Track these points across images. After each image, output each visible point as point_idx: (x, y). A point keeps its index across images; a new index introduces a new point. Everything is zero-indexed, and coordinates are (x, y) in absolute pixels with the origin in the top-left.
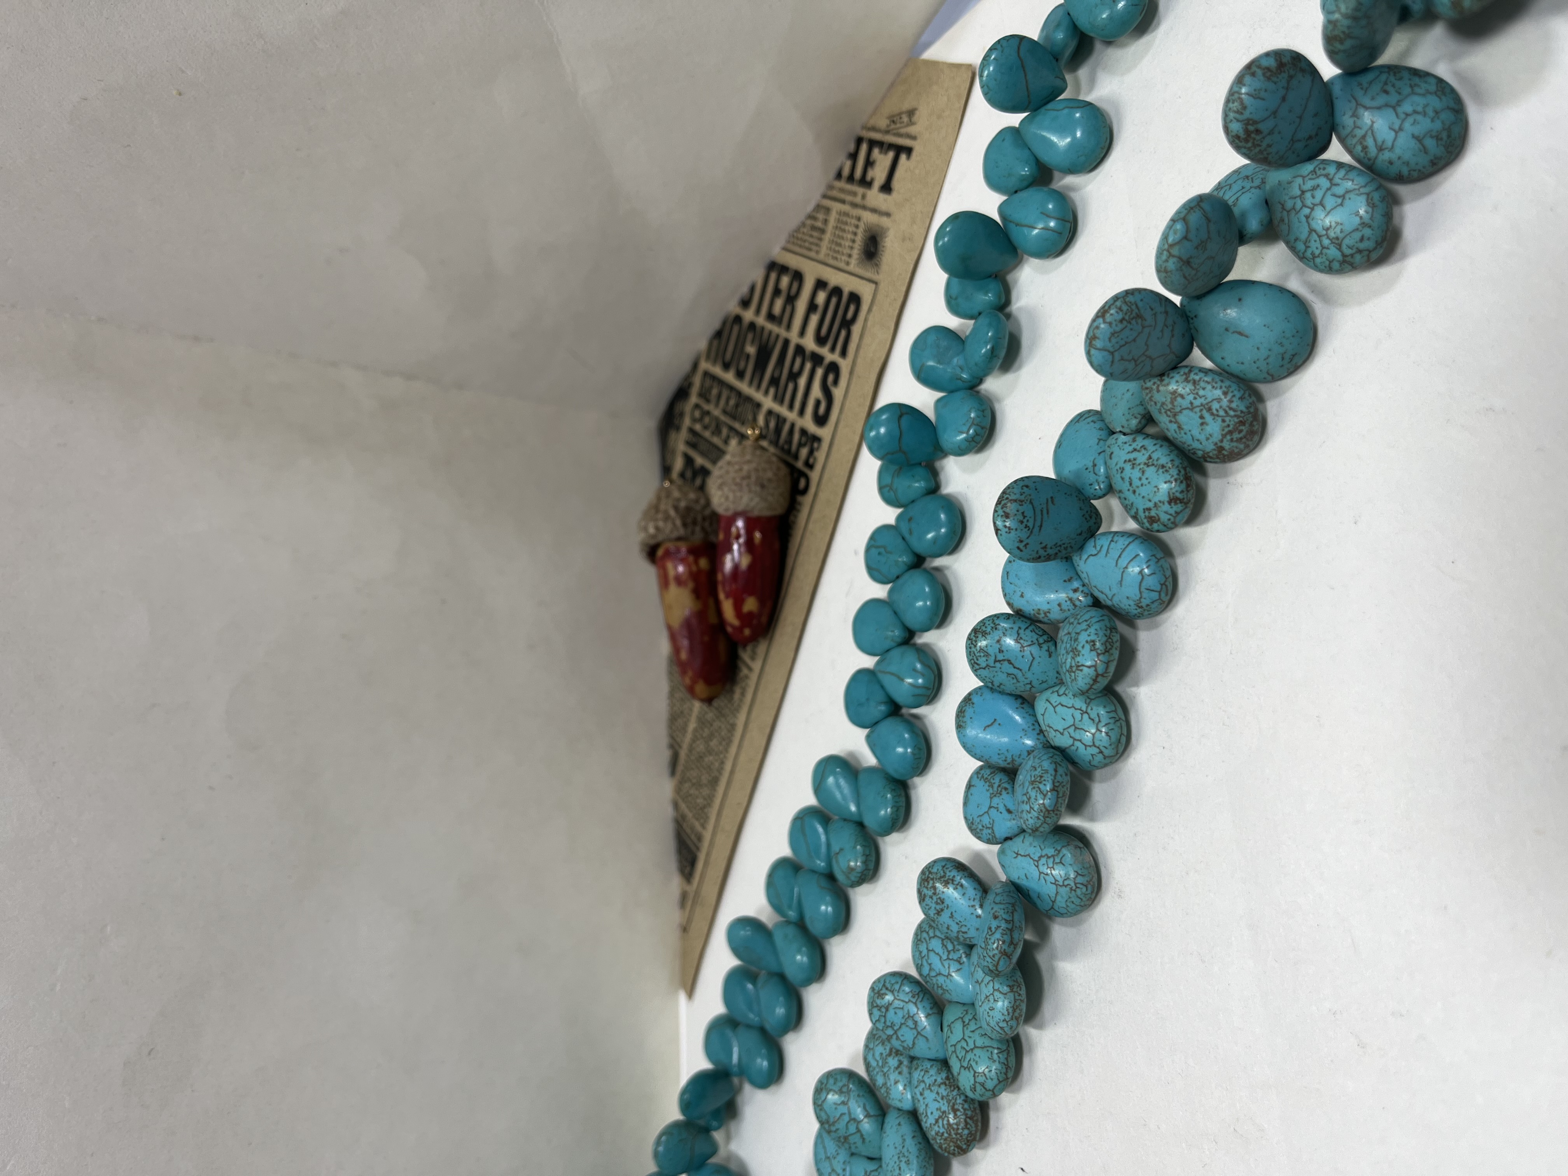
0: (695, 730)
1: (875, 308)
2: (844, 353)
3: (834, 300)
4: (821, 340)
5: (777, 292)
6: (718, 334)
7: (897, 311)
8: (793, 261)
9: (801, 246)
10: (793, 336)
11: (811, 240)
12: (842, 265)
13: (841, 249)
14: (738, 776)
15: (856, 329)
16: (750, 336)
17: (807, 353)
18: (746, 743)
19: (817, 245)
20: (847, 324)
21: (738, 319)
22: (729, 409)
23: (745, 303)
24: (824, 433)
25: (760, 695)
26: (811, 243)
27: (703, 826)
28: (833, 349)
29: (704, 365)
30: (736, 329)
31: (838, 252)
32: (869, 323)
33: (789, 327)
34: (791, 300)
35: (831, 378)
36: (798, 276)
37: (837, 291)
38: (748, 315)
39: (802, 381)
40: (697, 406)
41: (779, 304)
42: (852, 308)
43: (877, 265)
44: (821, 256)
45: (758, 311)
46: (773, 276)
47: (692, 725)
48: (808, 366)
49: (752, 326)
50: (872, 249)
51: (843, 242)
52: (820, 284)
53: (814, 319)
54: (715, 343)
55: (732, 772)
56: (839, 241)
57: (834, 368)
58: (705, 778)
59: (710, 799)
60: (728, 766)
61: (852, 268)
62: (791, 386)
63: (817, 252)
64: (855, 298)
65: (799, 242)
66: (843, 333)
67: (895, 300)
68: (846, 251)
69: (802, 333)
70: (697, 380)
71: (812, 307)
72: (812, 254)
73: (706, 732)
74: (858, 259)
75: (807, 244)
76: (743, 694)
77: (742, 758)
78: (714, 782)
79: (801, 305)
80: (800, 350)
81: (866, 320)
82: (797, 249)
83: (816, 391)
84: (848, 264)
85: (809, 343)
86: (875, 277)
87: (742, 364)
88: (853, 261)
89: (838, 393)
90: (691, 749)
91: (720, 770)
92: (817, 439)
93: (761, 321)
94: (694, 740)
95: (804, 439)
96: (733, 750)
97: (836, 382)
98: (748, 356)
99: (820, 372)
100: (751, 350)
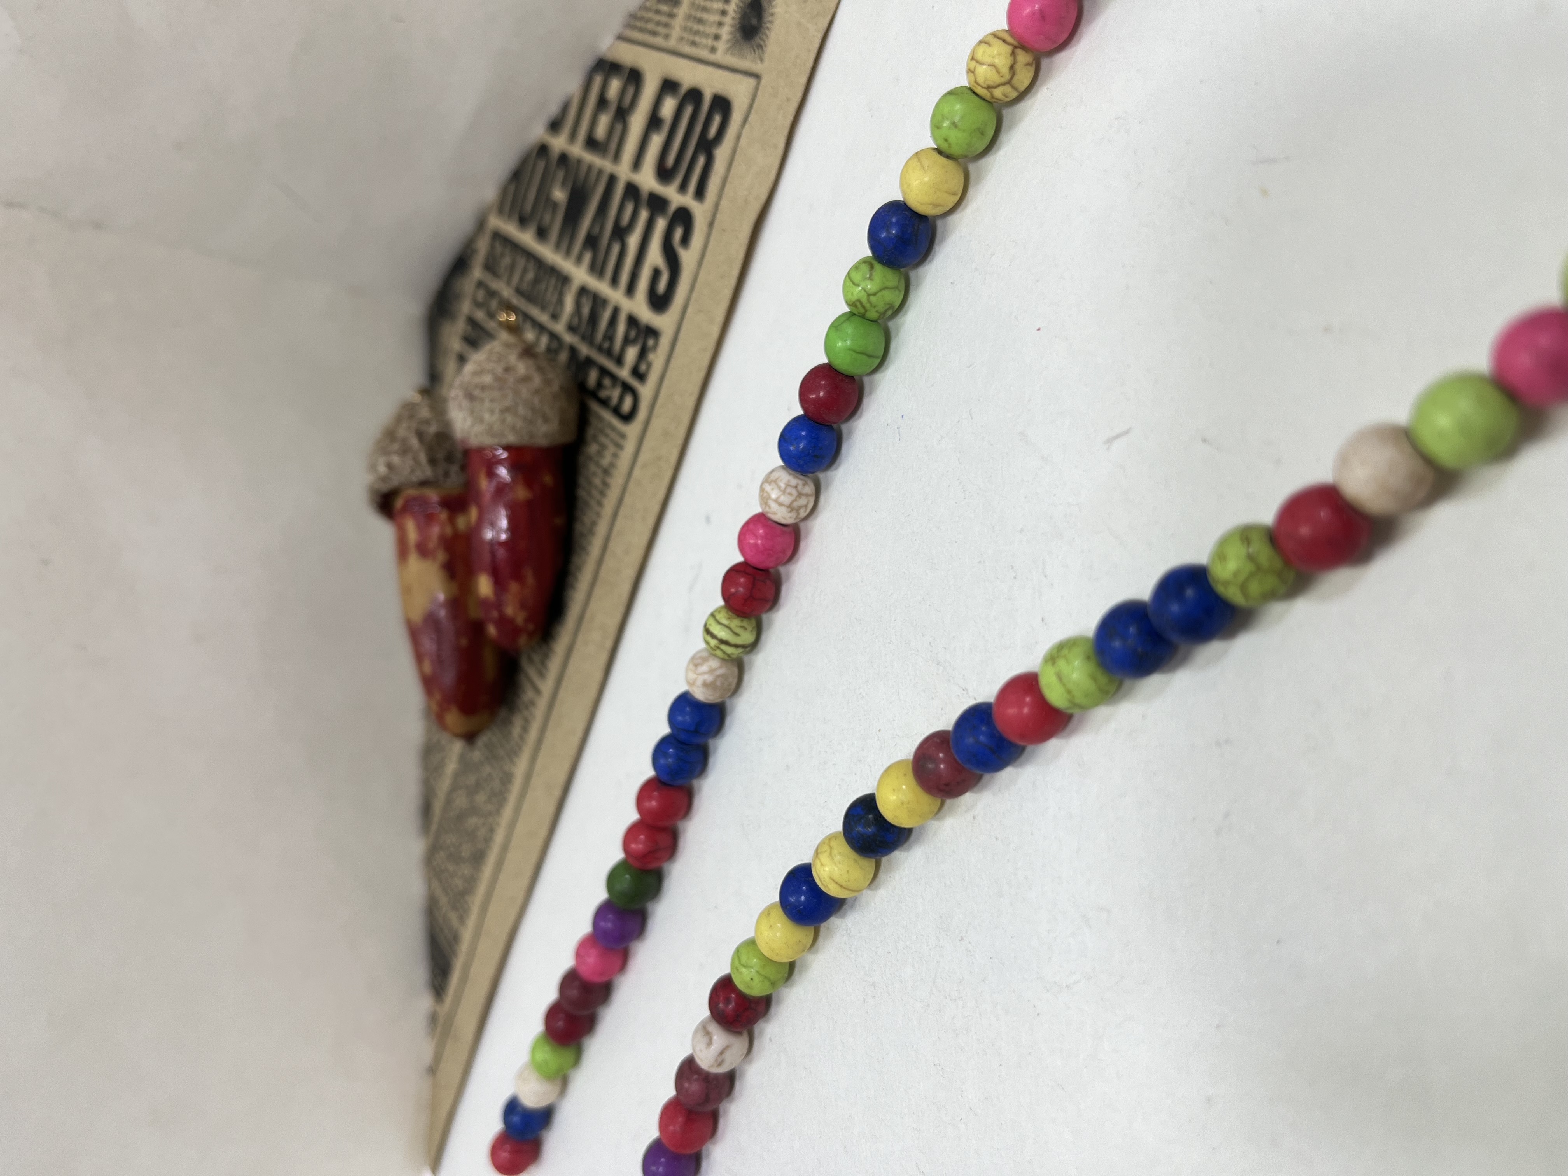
0: (457, 775)
1: (753, 117)
2: (700, 193)
3: (689, 110)
4: (664, 174)
5: (602, 103)
6: (517, 176)
7: (790, 118)
8: (628, 55)
9: (641, 30)
10: (623, 171)
11: (657, 18)
12: (704, 54)
13: (701, 28)
14: (513, 855)
15: (721, 154)
16: (561, 174)
17: (645, 196)
18: (526, 806)
19: (667, 25)
20: (707, 146)
21: (543, 150)
22: (525, 286)
23: (555, 126)
24: (665, 322)
25: (549, 735)
26: (658, 23)
27: (462, 920)
28: (683, 188)
29: (495, 222)
30: (541, 165)
31: (697, 33)
32: (743, 141)
33: (617, 157)
34: (622, 114)
35: (678, 233)
36: (635, 77)
37: (694, 95)
38: (559, 143)
39: (633, 241)
40: (480, 284)
41: (604, 121)
42: (717, 119)
43: (760, 47)
44: (672, 43)
45: (573, 136)
46: (598, 80)
47: (451, 767)
48: (644, 215)
49: (564, 158)
50: (754, 22)
51: (705, 16)
52: (669, 86)
53: (657, 141)
54: (512, 187)
55: (505, 848)
56: (699, 14)
57: (684, 217)
58: (466, 850)
59: (471, 882)
60: (499, 837)
61: (719, 56)
62: (616, 248)
63: (667, 37)
64: (722, 105)
65: (639, 24)
66: (701, 161)
67: (788, 100)
68: (713, 30)
69: (637, 164)
70: (483, 245)
71: (654, 122)
72: (659, 41)
73: (471, 780)
74: (728, 41)
75: (650, 26)
76: (525, 729)
77: (520, 829)
78: (478, 858)
79: (637, 121)
80: (632, 190)
81: (738, 137)
82: (636, 35)
83: (655, 256)
84: (713, 50)
85: (647, 180)
86: (756, 67)
87: (547, 218)
88: (721, 46)
89: (688, 257)
90: (449, 801)
91: (488, 840)
92: (652, 332)
93: (577, 150)
94: (454, 788)
95: (633, 333)
96: (507, 812)
97: (686, 240)
98: (555, 205)
99: (661, 224)
100: (559, 195)
